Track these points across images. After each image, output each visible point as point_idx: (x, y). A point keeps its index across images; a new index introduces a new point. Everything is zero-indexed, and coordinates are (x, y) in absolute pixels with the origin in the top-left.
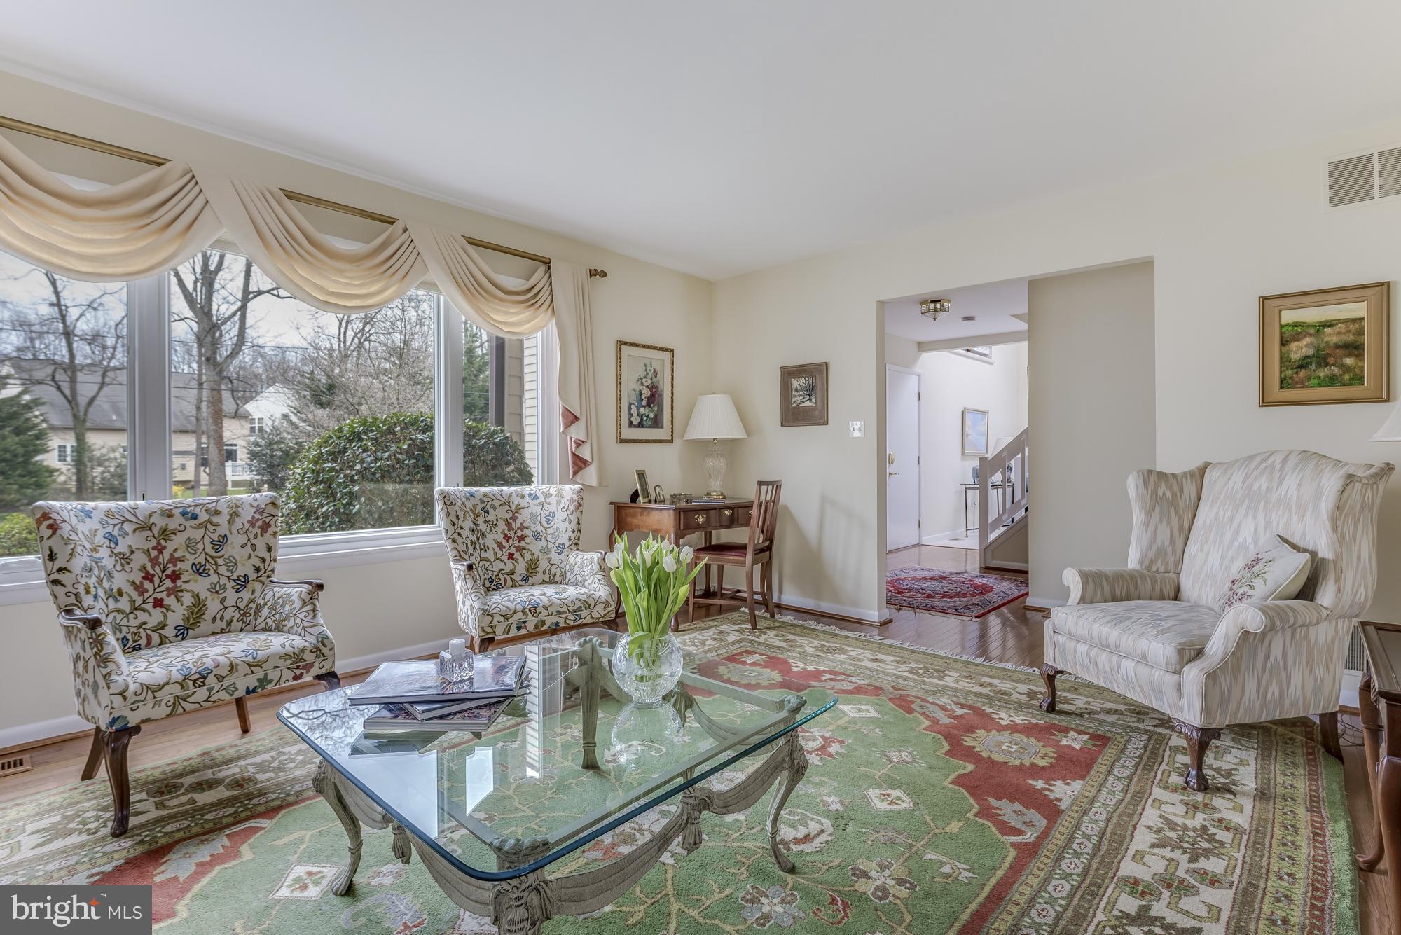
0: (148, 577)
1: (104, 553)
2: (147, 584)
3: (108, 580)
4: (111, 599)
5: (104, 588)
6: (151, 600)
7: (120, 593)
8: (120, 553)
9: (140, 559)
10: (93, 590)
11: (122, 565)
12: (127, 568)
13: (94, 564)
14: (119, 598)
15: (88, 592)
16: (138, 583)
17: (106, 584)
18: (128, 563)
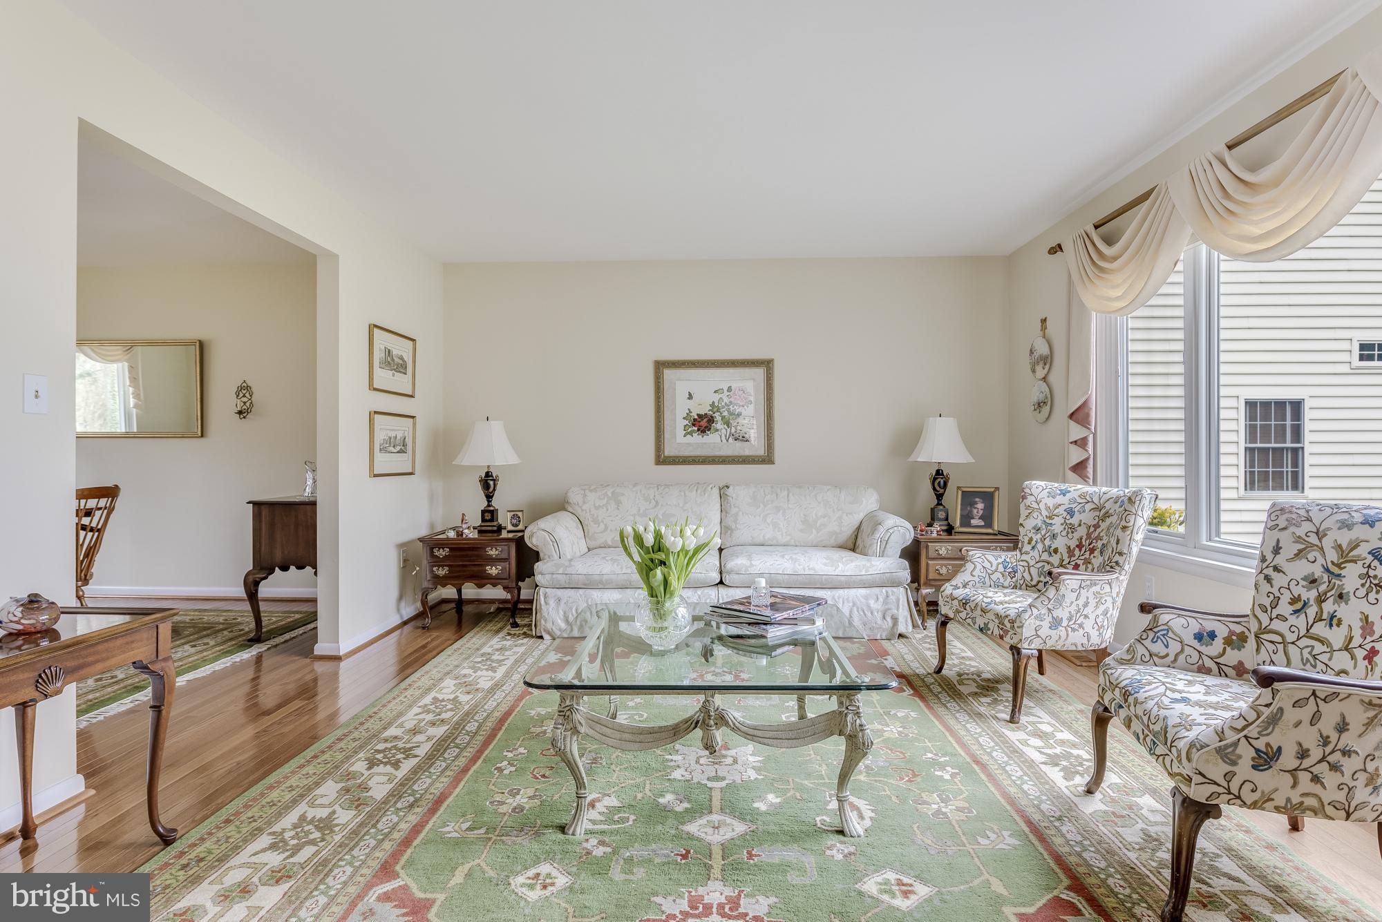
0: (1080, 546)
1: (1057, 521)
2: (1077, 552)
3: (1051, 540)
4: (1046, 553)
5: (1044, 544)
6: (1073, 563)
7: (1056, 551)
8: (1070, 524)
9: (1082, 531)
10: (1033, 543)
11: (1068, 533)
12: (1070, 536)
13: (1044, 526)
14: (1053, 554)
15: (1029, 543)
16: (1072, 548)
17: (1047, 542)
18: (1073, 532)
